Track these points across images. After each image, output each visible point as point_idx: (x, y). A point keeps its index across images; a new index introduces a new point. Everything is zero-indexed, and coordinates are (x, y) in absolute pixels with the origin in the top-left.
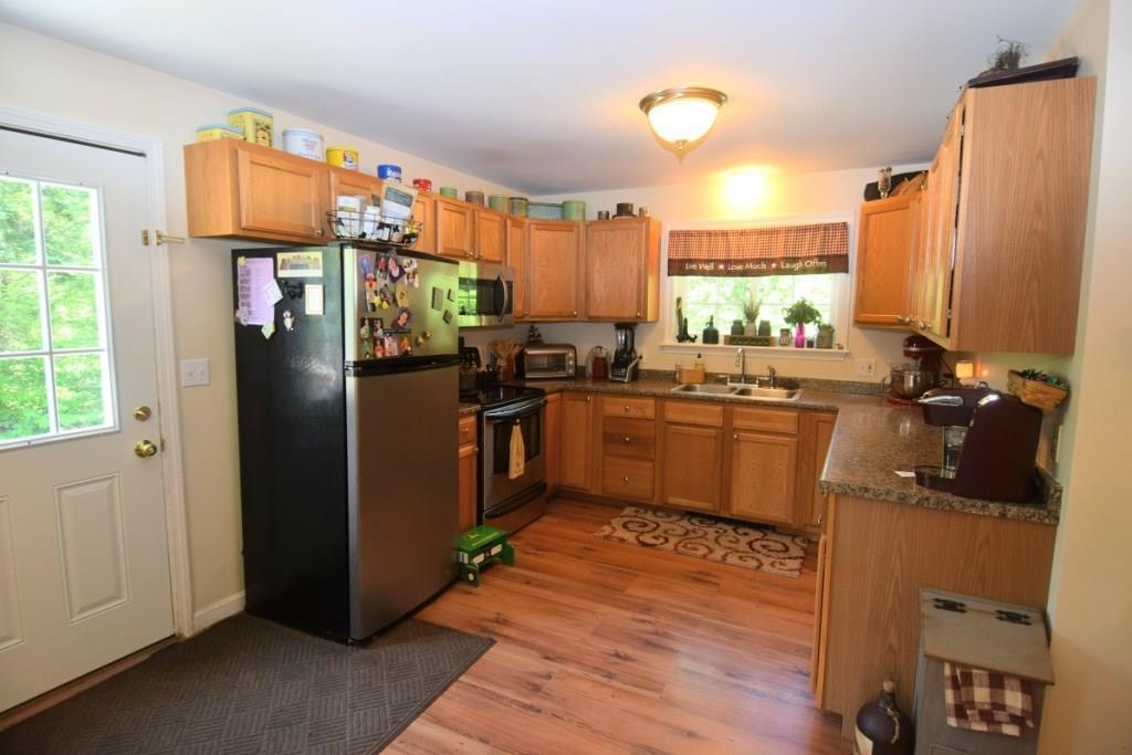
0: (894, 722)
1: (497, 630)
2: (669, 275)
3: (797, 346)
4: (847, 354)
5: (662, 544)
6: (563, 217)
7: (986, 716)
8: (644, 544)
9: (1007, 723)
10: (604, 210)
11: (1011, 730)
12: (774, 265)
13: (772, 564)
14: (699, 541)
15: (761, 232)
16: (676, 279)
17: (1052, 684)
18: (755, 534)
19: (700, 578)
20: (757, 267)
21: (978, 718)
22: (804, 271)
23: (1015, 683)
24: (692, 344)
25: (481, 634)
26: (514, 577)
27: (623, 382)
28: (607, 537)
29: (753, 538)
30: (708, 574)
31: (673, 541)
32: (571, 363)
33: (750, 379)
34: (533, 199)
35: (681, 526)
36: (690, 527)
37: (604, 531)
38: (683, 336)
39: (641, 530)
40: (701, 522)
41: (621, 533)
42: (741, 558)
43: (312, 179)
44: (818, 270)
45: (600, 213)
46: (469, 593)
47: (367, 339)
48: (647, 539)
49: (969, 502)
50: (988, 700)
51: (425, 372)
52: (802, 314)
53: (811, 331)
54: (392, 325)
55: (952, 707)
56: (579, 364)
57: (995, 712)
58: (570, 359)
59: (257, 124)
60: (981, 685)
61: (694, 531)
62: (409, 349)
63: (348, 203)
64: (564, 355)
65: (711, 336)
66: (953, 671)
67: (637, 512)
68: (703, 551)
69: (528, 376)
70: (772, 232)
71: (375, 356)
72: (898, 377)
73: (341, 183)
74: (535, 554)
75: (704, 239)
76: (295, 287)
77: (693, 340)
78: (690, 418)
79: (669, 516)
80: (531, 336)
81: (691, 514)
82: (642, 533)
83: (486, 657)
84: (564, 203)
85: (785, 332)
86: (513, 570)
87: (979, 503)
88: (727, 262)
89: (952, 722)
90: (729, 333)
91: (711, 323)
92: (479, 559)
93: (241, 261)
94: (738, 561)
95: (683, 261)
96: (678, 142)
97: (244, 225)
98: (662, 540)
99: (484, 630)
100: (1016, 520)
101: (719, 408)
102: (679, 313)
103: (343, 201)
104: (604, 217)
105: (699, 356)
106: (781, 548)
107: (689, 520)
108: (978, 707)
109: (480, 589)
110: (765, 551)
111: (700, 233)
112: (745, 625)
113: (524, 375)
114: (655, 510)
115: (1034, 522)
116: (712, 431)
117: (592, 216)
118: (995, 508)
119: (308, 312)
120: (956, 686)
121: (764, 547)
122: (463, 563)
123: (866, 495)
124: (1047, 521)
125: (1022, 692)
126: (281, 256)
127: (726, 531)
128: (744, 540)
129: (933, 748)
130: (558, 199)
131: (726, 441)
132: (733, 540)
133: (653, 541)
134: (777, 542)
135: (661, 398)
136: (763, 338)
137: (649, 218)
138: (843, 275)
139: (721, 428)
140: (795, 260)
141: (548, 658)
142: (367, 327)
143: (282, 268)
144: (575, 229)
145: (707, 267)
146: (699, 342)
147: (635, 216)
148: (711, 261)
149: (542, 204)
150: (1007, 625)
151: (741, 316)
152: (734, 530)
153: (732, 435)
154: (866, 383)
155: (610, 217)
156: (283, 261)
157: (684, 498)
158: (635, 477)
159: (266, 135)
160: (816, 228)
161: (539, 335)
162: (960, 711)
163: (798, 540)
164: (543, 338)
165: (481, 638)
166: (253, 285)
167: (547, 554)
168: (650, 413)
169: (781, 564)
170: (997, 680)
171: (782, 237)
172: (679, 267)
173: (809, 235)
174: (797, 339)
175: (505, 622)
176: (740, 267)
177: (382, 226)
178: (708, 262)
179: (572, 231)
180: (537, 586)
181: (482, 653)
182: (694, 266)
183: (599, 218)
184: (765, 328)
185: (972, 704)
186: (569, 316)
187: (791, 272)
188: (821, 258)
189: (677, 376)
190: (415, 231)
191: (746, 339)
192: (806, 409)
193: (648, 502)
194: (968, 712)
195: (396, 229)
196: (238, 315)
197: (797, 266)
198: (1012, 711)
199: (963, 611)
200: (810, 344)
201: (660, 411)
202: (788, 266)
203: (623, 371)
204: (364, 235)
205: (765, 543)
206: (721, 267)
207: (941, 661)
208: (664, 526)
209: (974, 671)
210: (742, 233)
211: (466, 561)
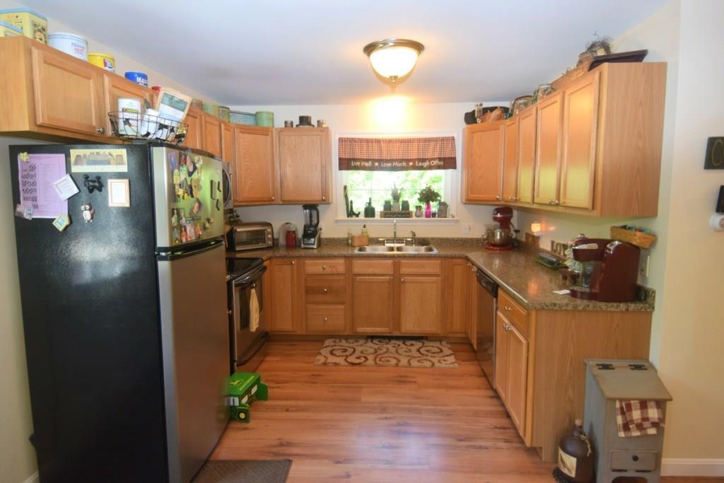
0: (587, 443)
1: (286, 452)
2: (340, 169)
3: (426, 217)
4: (457, 220)
5: (365, 361)
6: (256, 124)
7: (640, 427)
8: (353, 364)
9: (650, 428)
10: (289, 120)
11: (652, 431)
12: (411, 164)
13: (439, 361)
14: (386, 355)
15: (402, 141)
16: (344, 172)
17: (671, 400)
18: (418, 344)
19: (401, 380)
20: (400, 165)
21: (635, 429)
22: (430, 168)
23: (653, 404)
24: (357, 218)
25: (276, 458)
26: (274, 408)
27: (313, 248)
28: (325, 364)
29: (418, 347)
30: (405, 376)
31: (371, 358)
32: (270, 236)
33: (400, 240)
34: (232, 108)
35: (370, 347)
36: (376, 347)
37: (319, 360)
38: (351, 213)
39: (345, 354)
40: (380, 341)
41: (331, 359)
42: (419, 361)
43: (91, 81)
44: (439, 167)
45: (286, 122)
46: (246, 429)
47: (176, 227)
48: (352, 359)
49: (610, 304)
50: (640, 417)
51: (207, 253)
52: (428, 196)
53: (434, 206)
54: (190, 214)
55: (621, 426)
56: (275, 236)
57: (644, 423)
58: (268, 233)
59: (35, 25)
60: (636, 409)
61: (379, 349)
62: (201, 233)
63: (129, 104)
64: (264, 230)
65: (370, 212)
66: (621, 404)
67: (334, 342)
68: (394, 362)
69: (238, 249)
70: (409, 141)
71: (181, 241)
72: (491, 233)
73: (114, 86)
74: (278, 387)
75: (364, 144)
76: (94, 182)
77: (357, 215)
78: (370, 271)
79: (357, 341)
80: (230, 218)
81: (372, 337)
82: (347, 356)
83: (291, 474)
84: (257, 113)
85: (419, 208)
86: (268, 403)
87: (615, 304)
88: (380, 161)
89: (622, 434)
90: (382, 209)
91: (370, 203)
92: (245, 400)
93: (23, 157)
94: (418, 364)
95: (349, 160)
96: (391, 77)
97: (40, 121)
98: (363, 359)
99: (276, 454)
100: (634, 311)
101: (390, 262)
102: (346, 197)
103: (125, 103)
104: (289, 125)
105: (365, 227)
106: (438, 350)
107: (372, 341)
108: (635, 422)
109: (252, 424)
110: (430, 354)
111: (361, 140)
112: (448, 406)
113: (235, 248)
114: (347, 338)
115: (643, 312)
116: (387, 278)
117: (279, 124)
118: (623, 306)
119: (110, 205)
120: (623, 413)
121: (427, 351)
122: (234, 406)
123: (555, 308)
124: (649, 310)
125: (657, 408)
126: (74, 153)
127: (399, 345)
128: (414, 349)
129: (612, 453)
130: (252, 109)
131: (396, 283)
132: (407, 350)
133: (357, 361)
134: (433, 346)
135: (350, 258)
136: (405, 212)
137: (327, 128)
138: (453, 170)
139: (392, 275)
140: (423, 160)
141: (338, 462)
142: (175, 216)
143: (76, 163)
144: (270, 133)
145: (367, 164)
146: (362, 217)
147: (313, 126)
148: (370, 160)
149: (239, 113)
150: (636, 372)
151: (390, 198)
152: (404, 343)
153: (400, 279)
154: (469, 239)
155: (294, 126)
156: (78, 157)
157: (368, 327)
158: (330, 316)
159: (42, 36)
160: (436, 140)
161: (238, 216)
162: (626, 427)
163: (444, 343)
164: (241, 218)
165: (280, 462)
166: (40, 180)
167: (286, 385)
168: (341, 269)
169: (445, 361)
170: (644, 405)
171: (416, 144)
172: (346, 164)
173: (432, 144)
174: (426, 212)
175: (289, 444)
176: (389, 165)
177: (162, 127)
178: (367, 160)
179: (268, 135)
180: (296, 411)
181: (287, 473)
182: (358, 164)
183: (286, 126)
184: (406, 205)
185: (632, 421)
186: (269, 201)
187: (421, 168)
188: (440, 159)
189: (350, 241)
190: (185, 132)
191: (395, 214)
192: (446, 257)
193: (341, 334)
194: (631, 426)
195: (172, 130)
196: (20, 209)
197: (426, 164)
198: (653, 421)
199: (613, 369)
200: (434, 215)
201: (349, 267)
202: (420, 164)
203: (313, 240)
204: (148, 134)
205: (427, 349)
206: (377, 164)
207: (614, 400)
208: (359, 349)
209: (632, 402)
210: (390, 141)
211: (237, 403)
